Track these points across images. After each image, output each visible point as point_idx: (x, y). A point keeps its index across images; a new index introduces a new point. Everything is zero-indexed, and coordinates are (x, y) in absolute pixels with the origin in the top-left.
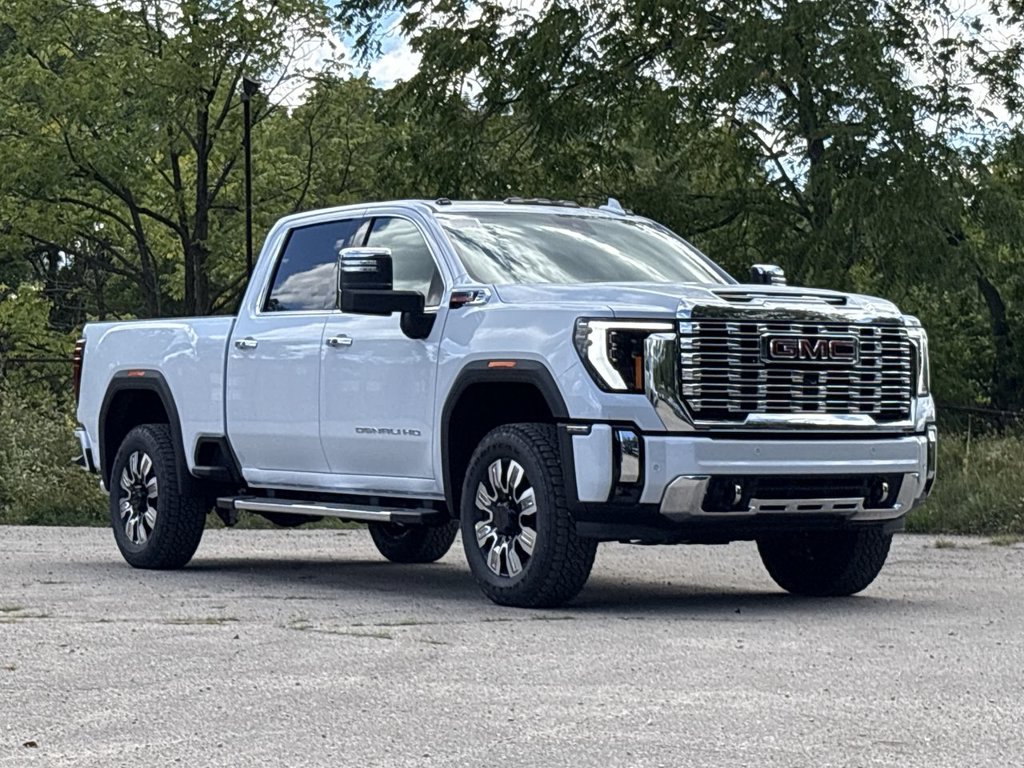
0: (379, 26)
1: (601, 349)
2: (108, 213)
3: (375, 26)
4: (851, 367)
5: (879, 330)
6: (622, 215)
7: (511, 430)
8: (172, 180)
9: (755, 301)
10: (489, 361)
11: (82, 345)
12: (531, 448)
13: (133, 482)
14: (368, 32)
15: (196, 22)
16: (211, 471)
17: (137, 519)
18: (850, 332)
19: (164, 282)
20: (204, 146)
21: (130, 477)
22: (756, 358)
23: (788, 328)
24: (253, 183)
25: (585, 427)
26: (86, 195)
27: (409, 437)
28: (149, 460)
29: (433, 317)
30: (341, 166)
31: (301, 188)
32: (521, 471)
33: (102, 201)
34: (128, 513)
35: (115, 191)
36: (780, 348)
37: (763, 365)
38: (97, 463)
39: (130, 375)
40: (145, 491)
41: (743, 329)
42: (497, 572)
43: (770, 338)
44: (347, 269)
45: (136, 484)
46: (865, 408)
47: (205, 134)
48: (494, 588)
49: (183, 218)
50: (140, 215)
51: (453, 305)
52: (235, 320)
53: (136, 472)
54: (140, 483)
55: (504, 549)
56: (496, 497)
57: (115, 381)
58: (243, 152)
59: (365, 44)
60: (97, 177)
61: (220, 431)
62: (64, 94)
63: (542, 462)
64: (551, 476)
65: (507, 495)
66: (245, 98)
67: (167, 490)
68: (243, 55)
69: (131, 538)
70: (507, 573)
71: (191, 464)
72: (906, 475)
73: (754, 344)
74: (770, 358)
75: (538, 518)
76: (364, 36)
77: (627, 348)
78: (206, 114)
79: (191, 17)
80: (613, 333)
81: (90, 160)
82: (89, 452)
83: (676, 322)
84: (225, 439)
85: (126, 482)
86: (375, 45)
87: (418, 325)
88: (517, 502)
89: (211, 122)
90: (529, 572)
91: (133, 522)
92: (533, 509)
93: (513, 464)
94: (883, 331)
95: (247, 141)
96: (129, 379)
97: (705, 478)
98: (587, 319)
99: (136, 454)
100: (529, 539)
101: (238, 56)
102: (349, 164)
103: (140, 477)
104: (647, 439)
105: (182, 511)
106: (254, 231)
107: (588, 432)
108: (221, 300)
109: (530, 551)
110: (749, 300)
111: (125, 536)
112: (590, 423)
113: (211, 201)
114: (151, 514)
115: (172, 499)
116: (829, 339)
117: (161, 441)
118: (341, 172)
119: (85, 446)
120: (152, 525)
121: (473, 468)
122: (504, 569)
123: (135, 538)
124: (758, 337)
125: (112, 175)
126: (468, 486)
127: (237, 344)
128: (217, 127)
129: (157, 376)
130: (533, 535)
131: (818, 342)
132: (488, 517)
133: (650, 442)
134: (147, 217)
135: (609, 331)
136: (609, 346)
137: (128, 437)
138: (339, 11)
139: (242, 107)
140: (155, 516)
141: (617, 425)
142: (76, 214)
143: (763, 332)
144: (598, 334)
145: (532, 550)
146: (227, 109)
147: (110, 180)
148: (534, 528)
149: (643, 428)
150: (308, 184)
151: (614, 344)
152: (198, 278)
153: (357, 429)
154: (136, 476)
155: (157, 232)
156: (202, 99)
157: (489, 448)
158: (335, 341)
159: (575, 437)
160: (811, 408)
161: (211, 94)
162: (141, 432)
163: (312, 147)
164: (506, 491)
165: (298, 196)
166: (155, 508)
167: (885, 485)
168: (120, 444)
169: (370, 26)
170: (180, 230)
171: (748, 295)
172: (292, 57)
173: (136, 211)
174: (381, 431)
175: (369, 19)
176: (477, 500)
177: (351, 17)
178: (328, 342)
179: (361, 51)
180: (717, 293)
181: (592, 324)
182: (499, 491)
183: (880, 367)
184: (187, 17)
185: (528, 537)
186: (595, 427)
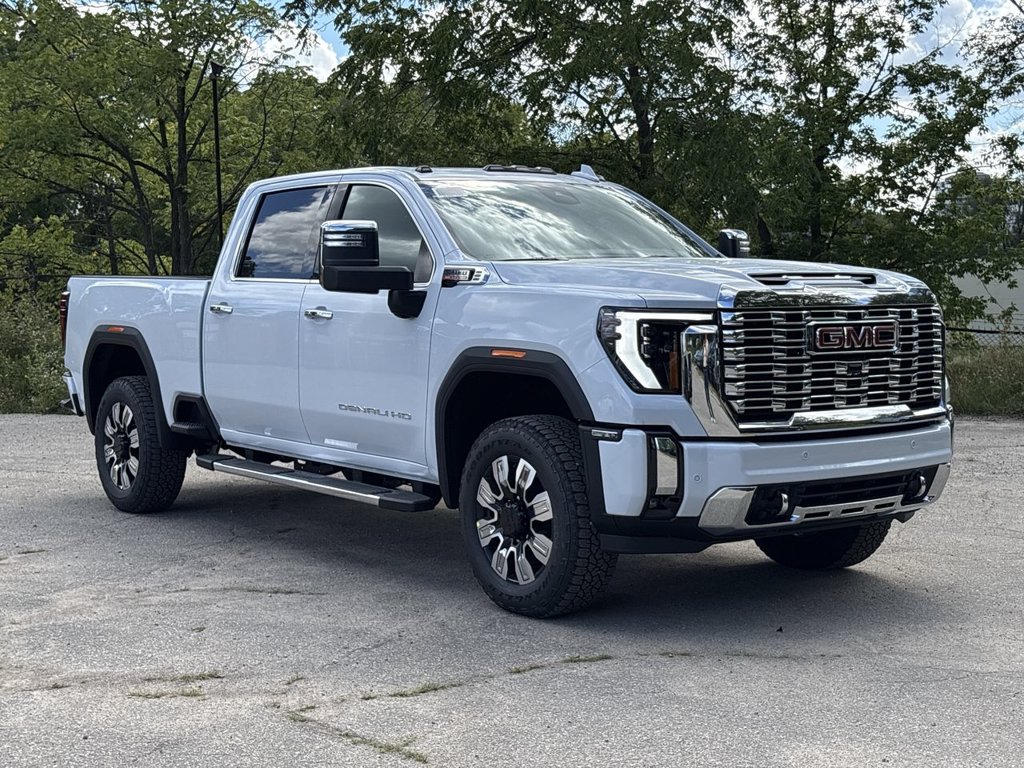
0: (316, 22)
1: (631, 343)
2: (111, 164)
3: (312, 23)
4: (890, 354)
5: (915, 310)
6: (596, 181)
7: (520, 425)
8: (160, 139)
9: (791, 285)
10: (493, 349)
11: (67, 297)
12: (545, 448)
13: (116, 430)
14: (306, 27)
15: (174, 17)
16: (189, 430)
17: (121, 465)
18: (890, 316)
19: (156, 216)
20: (183, 114)
21: (113, 426)
22: (801, 351)
23: (832, 315)
24: (221, 141)
25: (614, 433)
26: (96, 150)
27: (397, 420)
28: (130, 411)
29: (422, 295)
30: (289, 130)
31: (258, 145)
32: (533, 473)
33: (108, 155)
34: (112, 459)
35: (115, 148)
36: (827, 338)
37: (808, 357)
38: (83, 408)
39: (110, 329)
40: (128, 440)
41: (789, 318)
42: (504, 576)
43: (817, 326)
44: (330, 244)
45: (119, 432)
46: (903, 398)
47: (183, 105)
48: (501, 594)
49: (169, 168)
50: (136, 167)
51: (447, 283)
52: (209, 283)
53: (118, 422)
54: (123, 433)
55: (512, 553)
56: (502, 495)
57: (96, 335)
58: (213, 119)
59: (305, 36)
60: (101, 137)
61: (199, 392)
62: (72, 73)
63: (559, 465)
64: (570, 481)
65: (515, 495)
66: (213, 77)
67: (148, 443)
68: (211, 44)
69: (116, 483)
70: (516, 579)
71: (170, 421)
72: (940, 466)
73: (799, 335)
74: (817, 350)
75: (555, 527)
76: (304, 31)
77: (660, 342)
78: (184, 88)
79: (170, 13)
80: (645, 325)
81: (95, 125)
82: (75, 396)
83: (717, 312)
84: (202, 400)
85: (109, 430)
86: (313, 38)
87: (408, 304)
88: (528, 505)
89: (189, 96)
90: (544, 584)
91: (117, 467)
92: (549, 516)
93: (522, 462)
94: (919, 312)
95: (216, 110)
96: (110, 333)
97: (752, 489)
98: (615, 309)
99: (118, 404)
100: (544, 548)
101: (207, 44)
102: (295, 128)
103: (122, 426)
104: (686, 445)
105: (163, 461)
106: (222, 178)
107: (618, 438)
108: (199, 229)
109: (544, 561)
110: (784, 283)
111: (111, 480)
112: (620, 428)
113: (190, 156)
114: (134, 463)
115: (153, 451)
116: (872, 325)
117: (141, 394)
118: (287, 134)
119: (71, 392)
120: (135, 474)
121: (474, 462)
122: (512, 573)
123: (119, 483)
124: (803, 326)
125: (112, 136)
126: (468, 480)
127: (212, 309)
128: (193, 99)
129: (135, 333)
130: (549, 543)
131: (863, 328)
132: (492, 516)
133: (689, 449)
134: (142, 168)
135: (640, 323)
136: (640, 341)
137: (110, 388)
138: (284, 11)
139: (211, 83)
140: (137, 465)
141: (651, 431)
142: (89, 165)
143: (809, 321)
144: (628, 326)
145: (547, 559)
146: (199, 86)
147: (111, 139)
148: (549, 536)
149: (681, 434)
150: (263, 143)
151: (645, 338)
152: (181, 214)
153: (340, 405)
154: (118, 425)
155: (148, 179)
156: (180, 78)
157: (493, 443)
158: (314, 314)
159: (600, 442)
160: (853, 402)
161: (187, 74)
162: (121, 385)
163: (266, 115)
164: (514, 491)
165: (256, 153)
166: (137, 458)
167: (922, 478)
168: (103, 394)
169: (308, 22)
170: (168, 178)
171: (784, 277)
172: (249, 47)
173: (133, 164)
174: (368, 410)
175: (307, 17)
176: (479, 495)
177: (293, 15)
178: (307, 314)
179: (302, 42)
180: (753, 276)
181: (620, 315)
182: (506, 489)
183: (917, 351)
184: (166, 13)
185: (542, 545)
186: (626, 432)
